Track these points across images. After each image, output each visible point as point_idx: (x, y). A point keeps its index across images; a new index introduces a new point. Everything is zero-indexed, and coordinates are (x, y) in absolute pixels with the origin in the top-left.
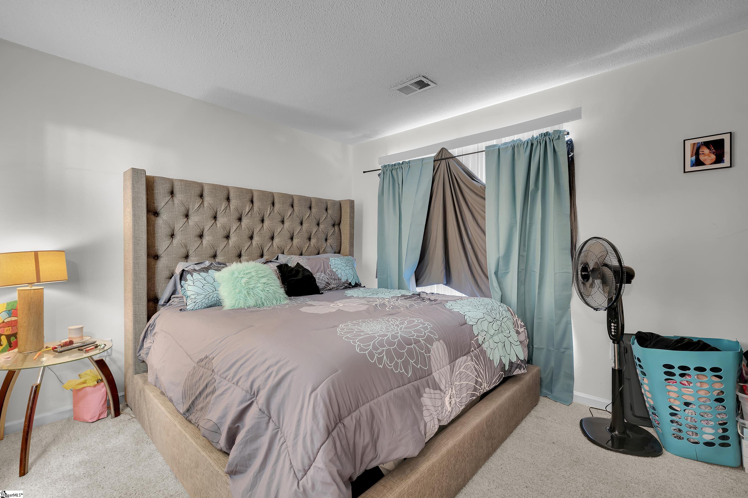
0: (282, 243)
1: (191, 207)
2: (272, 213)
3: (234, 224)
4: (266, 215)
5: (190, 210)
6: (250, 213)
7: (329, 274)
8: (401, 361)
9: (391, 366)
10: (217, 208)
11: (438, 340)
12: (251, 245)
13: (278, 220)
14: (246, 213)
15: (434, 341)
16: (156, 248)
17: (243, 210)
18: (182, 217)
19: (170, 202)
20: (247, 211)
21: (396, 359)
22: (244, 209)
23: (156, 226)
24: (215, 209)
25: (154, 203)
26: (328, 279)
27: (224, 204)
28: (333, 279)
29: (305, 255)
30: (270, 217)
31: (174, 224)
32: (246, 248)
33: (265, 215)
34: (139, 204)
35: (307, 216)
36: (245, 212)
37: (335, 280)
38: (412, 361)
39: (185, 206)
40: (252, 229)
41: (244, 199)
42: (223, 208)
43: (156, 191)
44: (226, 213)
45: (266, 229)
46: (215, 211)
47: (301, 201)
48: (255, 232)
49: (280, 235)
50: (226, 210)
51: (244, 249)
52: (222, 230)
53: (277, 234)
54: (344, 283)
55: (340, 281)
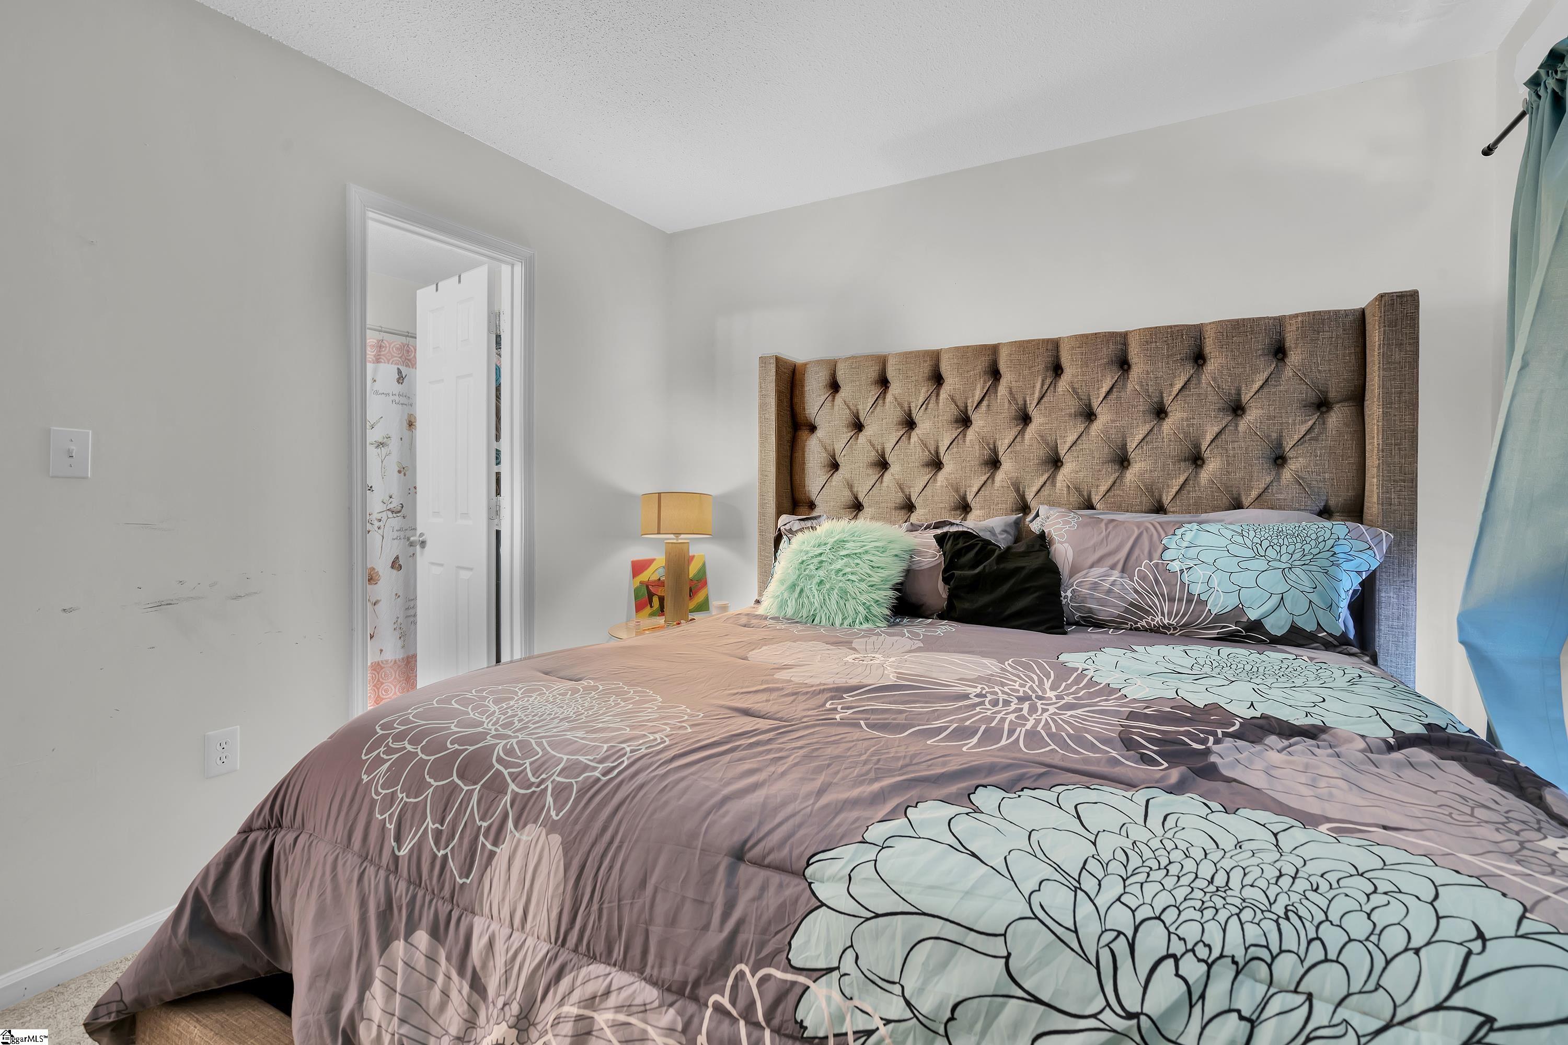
0: (1081, 475)
1: (860, 407)
2: (1048, 394)
3: (945, 434)
4: (1030, 404)
5: (860, 415)
6: (985, 403)
7: (1144, 578)
8: (405, 799)
9: (377, 793)
10: (909, 404)
11: (552, 827)
12: (990, 481)
13: (1068, 411)
14: (975, 405)
15: (535, 822)
16: (806, 488)
17: (967, 398)
18: (845, 430)
19: (828, 404)
20: (977, 398)
21: (400, 786)
22: (971, 395)
23: (807, 449)
24: (906, 405)
25: (804, 409)
26: (1136, 591)
27: (924, 390)
28: (1163, 596)
29: (1173, 512)
30: (1042, 406)
31: (833, 444)
32: (975, 489)
33: (1028, 402)
34: (767, 416)
35: (1178, 386)
36: (973, 402)
37: (1171, 600)
38: (431, 824)
39: (849, 408)
40: (991, 442)
41: (971, 371)
42: (921, 400)
43: (807, 389)
44: (929, 411)
45: (1031, 439)
46: (906, 409)
47: (1153, 345)
48: (999, 448)
49: (1075, 454)
50: (928, 404)
51: (970, 492)
52: (919, 449)
53: (1065, 451)
54: (1219, 618)
55: (1199, 608)
